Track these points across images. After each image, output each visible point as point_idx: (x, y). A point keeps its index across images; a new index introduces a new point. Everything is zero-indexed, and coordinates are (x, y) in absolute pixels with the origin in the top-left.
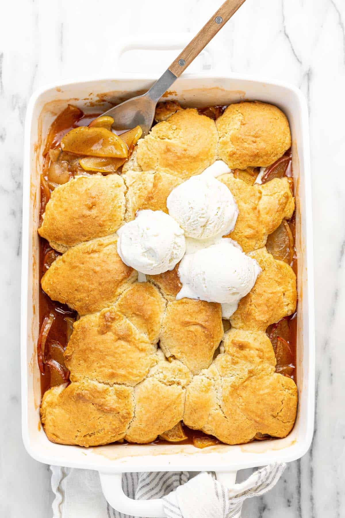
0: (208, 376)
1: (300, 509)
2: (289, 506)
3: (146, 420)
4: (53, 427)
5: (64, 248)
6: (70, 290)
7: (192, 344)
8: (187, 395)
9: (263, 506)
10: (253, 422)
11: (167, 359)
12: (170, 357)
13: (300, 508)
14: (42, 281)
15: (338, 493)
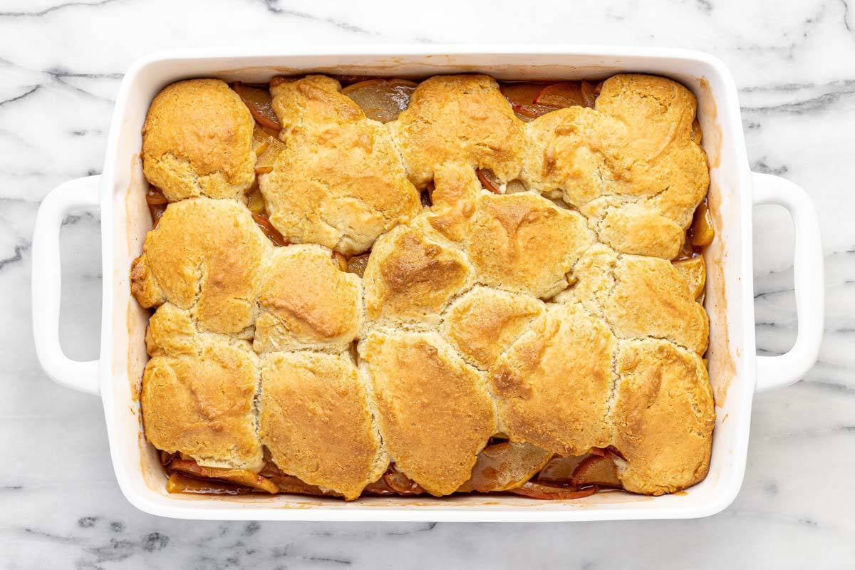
0: (601, 218)
1: (763, 110)
2: (759, 126)
3: (674, 317)
4: (684, 473)
5: (381, 458)
6: (457, 446)
7: (549, 242)
8: (632, 252)
9: (759, 168)
10: (674, 144)
11: (571, 286)
12: (568, 280)
13: (761, 109)
14: (438, 495)
15: (739, 49)
